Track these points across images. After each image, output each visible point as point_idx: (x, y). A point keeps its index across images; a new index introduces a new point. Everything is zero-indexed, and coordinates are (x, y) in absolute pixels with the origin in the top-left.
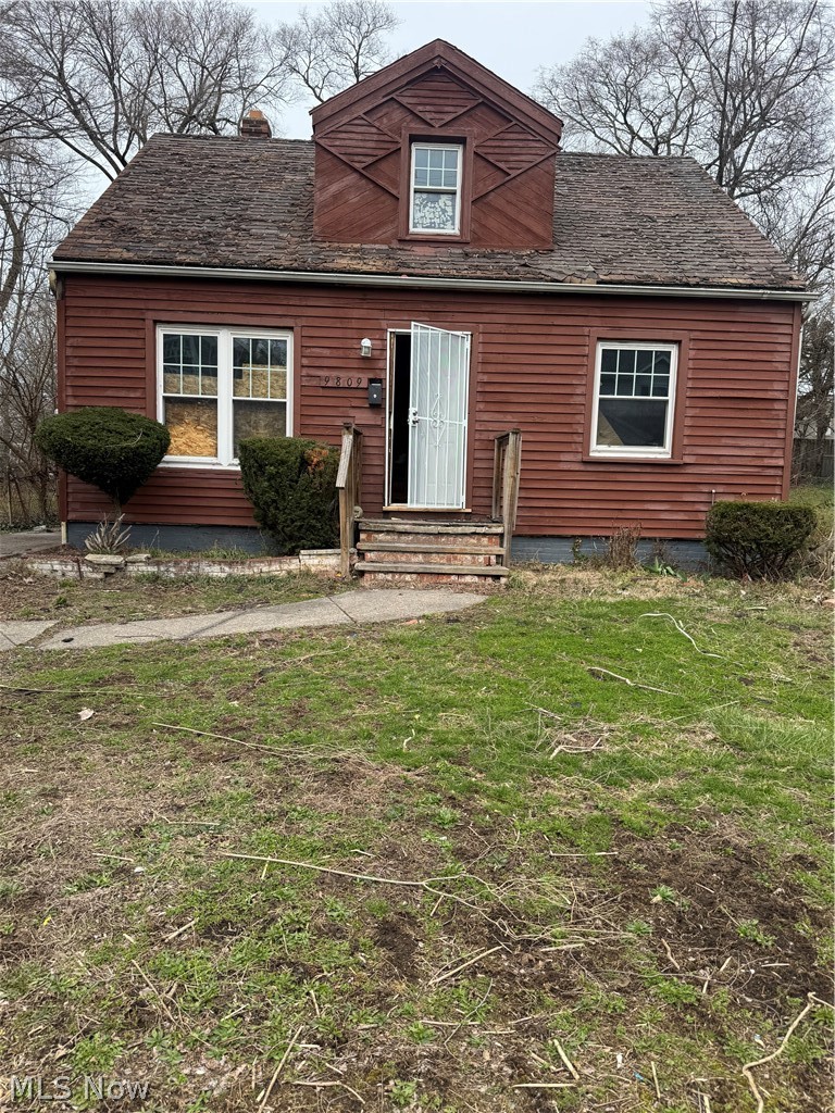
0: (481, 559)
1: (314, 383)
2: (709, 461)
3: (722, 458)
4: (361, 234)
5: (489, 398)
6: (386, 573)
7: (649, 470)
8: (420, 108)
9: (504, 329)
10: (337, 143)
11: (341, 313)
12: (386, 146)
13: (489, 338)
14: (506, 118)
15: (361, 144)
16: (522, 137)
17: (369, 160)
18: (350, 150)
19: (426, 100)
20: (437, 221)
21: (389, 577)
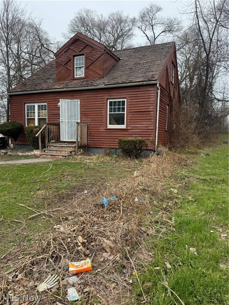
0: (67, 152)
1: (51, 113)
2: (134, 128)
3: (137, 127)
4: (65, 79)
5: (84, 115)
6: (45, 155)
7: (120, 131)
8: (75, 49)
9: (87, 98)
10: (59, 60)
11: (55, 98)
12: (68, 59)
13: (84, 101)
14: (92, 47)
15: (64, 59)
16: (96, 51)
17: (65, 63)
18: (62, 61)
19: (76, 47)
20: (81, 74)
21: (46, 156)
